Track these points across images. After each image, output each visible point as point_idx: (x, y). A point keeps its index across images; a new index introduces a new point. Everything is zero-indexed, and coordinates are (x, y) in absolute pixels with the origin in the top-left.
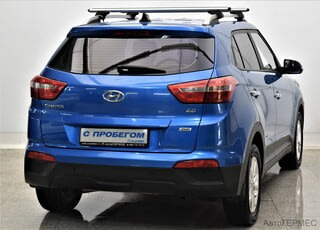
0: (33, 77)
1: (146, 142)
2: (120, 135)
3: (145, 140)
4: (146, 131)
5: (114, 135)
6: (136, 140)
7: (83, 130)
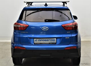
0: (14, 23)
1: (56, 42)
2: (47, 40)
3: (55, 41)
4: (55, 39)
5: (45, 40)
6: (52, 42)
7: (35, 39)
